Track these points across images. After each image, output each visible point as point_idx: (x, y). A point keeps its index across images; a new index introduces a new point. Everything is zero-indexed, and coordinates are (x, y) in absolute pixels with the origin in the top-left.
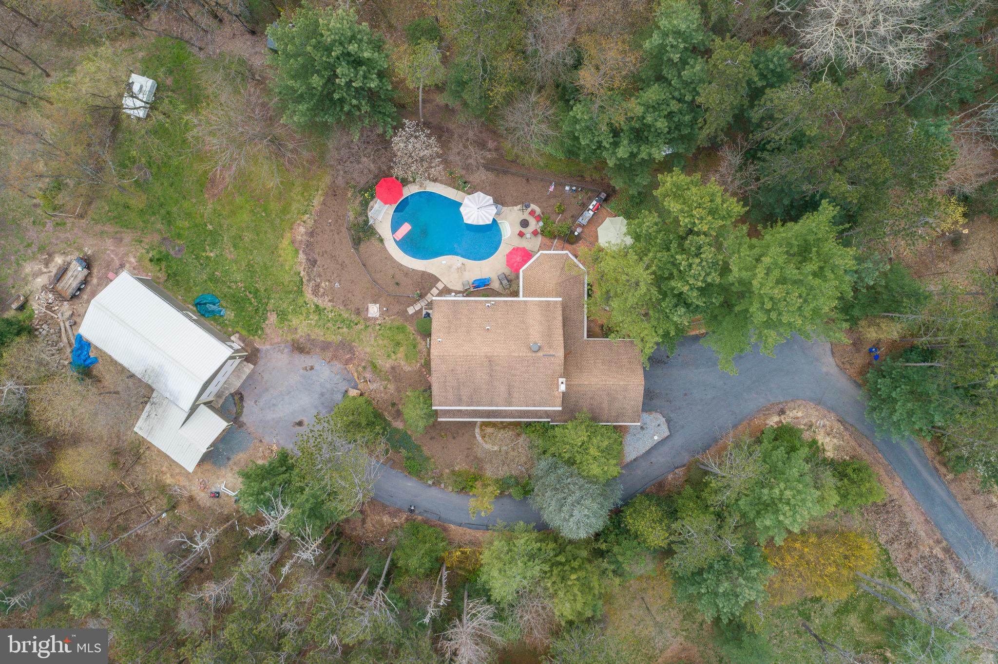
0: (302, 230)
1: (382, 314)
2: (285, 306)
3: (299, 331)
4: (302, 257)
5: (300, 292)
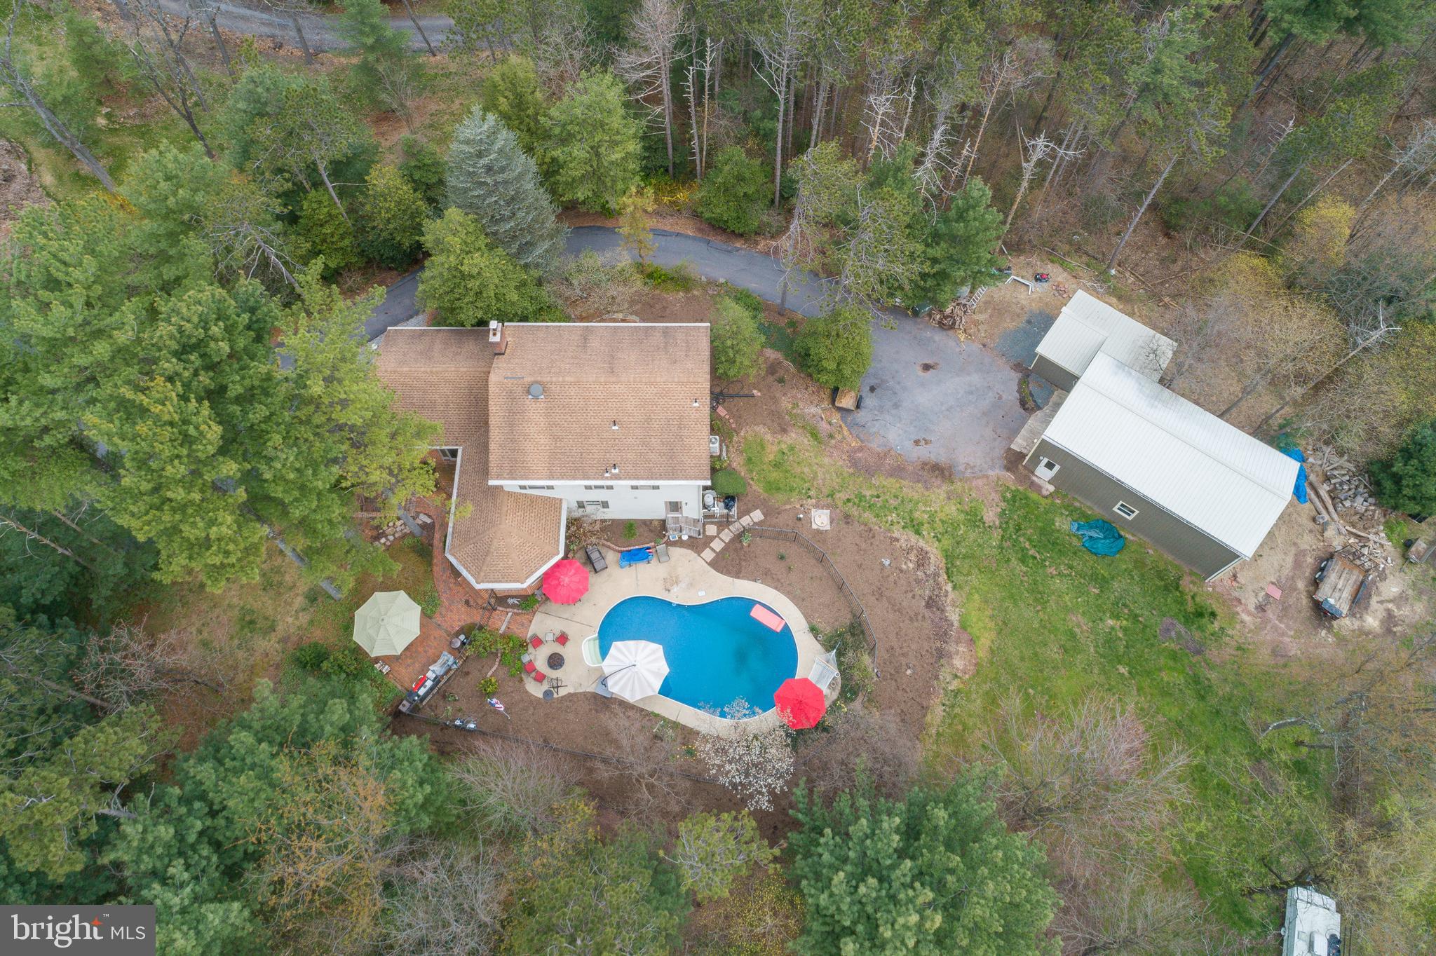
0: (958, 663)
1: (807, 512)
2: (972, 535)
3: (943, 496)
4: (954, 616)
5: (949, 557)
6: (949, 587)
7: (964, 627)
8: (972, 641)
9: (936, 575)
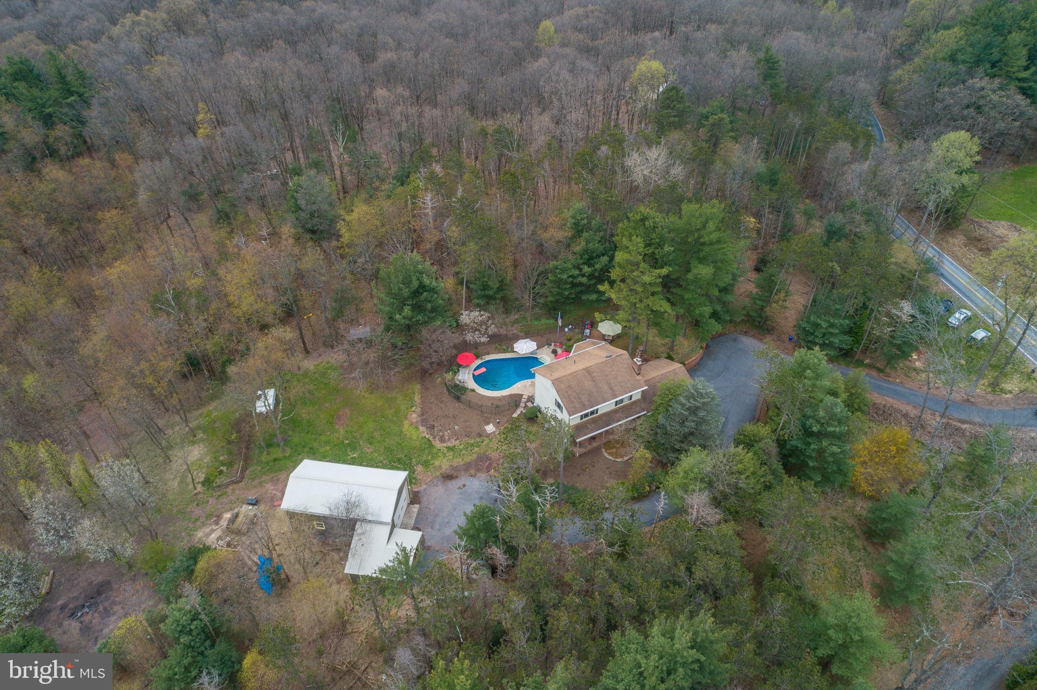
0: (414, 416)
1: (497, 427)
2: (425, 458)
3: (443, 466)
4: (422, 429)
5: (431, 446)
6: (427, 436)
7: (417, 428)
8: (412, 424)
9: (434, 438)
